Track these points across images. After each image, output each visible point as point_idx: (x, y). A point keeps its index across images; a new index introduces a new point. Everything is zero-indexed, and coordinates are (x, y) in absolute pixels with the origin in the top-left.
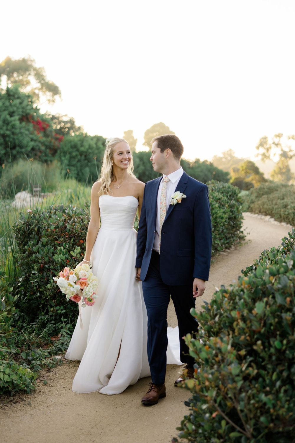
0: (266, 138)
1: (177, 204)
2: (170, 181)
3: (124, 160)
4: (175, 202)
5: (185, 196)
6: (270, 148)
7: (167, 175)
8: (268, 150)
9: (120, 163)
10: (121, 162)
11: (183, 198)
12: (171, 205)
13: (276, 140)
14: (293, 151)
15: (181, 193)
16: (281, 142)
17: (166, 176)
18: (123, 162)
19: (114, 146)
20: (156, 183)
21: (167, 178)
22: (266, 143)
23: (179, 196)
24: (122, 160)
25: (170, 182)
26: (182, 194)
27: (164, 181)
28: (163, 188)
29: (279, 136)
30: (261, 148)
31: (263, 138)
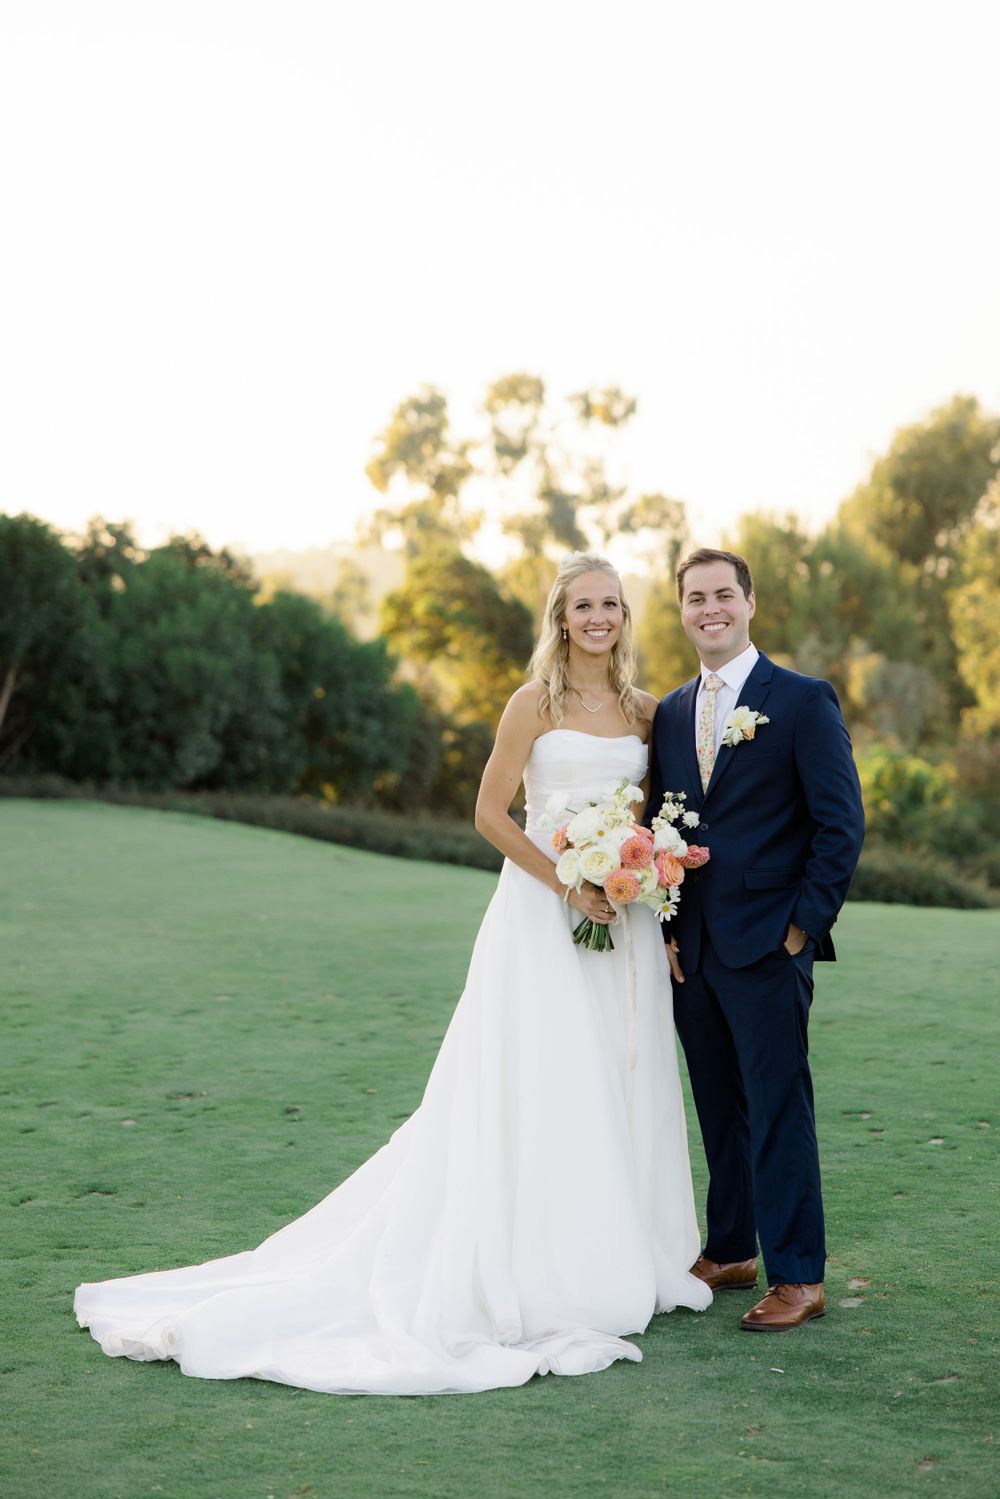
0: (433, 406)
1: (743, 743)
2: (725, 684)
3: (592, 627)
4: (737, 738)
5: (764, 720)
6: (463, 472)
7: (715, 671)
8: (445, 484)
9: (580, 634)
10: (585, 631)
11: (758, 727)
12: (724, 747)
13: (513, 419)
14: (621, 493)
15: (751, 710)
16: (538, 435)
17: (711, 672)
18: (591, 633)
19: (568, 583)
20: (686, 693)
21: (715, 680)
22: (432, 435)
23: (747, 721)
24: (586, 626)
25: (723, 689)
26: (756, 713)
27: (709, 686)
28: (707, 709)
29: (520, 389)
30: (399, 478)
31: (419, 407)
